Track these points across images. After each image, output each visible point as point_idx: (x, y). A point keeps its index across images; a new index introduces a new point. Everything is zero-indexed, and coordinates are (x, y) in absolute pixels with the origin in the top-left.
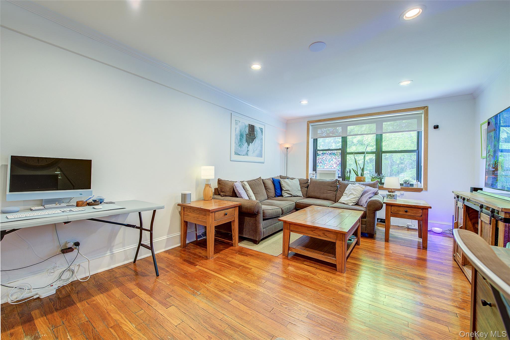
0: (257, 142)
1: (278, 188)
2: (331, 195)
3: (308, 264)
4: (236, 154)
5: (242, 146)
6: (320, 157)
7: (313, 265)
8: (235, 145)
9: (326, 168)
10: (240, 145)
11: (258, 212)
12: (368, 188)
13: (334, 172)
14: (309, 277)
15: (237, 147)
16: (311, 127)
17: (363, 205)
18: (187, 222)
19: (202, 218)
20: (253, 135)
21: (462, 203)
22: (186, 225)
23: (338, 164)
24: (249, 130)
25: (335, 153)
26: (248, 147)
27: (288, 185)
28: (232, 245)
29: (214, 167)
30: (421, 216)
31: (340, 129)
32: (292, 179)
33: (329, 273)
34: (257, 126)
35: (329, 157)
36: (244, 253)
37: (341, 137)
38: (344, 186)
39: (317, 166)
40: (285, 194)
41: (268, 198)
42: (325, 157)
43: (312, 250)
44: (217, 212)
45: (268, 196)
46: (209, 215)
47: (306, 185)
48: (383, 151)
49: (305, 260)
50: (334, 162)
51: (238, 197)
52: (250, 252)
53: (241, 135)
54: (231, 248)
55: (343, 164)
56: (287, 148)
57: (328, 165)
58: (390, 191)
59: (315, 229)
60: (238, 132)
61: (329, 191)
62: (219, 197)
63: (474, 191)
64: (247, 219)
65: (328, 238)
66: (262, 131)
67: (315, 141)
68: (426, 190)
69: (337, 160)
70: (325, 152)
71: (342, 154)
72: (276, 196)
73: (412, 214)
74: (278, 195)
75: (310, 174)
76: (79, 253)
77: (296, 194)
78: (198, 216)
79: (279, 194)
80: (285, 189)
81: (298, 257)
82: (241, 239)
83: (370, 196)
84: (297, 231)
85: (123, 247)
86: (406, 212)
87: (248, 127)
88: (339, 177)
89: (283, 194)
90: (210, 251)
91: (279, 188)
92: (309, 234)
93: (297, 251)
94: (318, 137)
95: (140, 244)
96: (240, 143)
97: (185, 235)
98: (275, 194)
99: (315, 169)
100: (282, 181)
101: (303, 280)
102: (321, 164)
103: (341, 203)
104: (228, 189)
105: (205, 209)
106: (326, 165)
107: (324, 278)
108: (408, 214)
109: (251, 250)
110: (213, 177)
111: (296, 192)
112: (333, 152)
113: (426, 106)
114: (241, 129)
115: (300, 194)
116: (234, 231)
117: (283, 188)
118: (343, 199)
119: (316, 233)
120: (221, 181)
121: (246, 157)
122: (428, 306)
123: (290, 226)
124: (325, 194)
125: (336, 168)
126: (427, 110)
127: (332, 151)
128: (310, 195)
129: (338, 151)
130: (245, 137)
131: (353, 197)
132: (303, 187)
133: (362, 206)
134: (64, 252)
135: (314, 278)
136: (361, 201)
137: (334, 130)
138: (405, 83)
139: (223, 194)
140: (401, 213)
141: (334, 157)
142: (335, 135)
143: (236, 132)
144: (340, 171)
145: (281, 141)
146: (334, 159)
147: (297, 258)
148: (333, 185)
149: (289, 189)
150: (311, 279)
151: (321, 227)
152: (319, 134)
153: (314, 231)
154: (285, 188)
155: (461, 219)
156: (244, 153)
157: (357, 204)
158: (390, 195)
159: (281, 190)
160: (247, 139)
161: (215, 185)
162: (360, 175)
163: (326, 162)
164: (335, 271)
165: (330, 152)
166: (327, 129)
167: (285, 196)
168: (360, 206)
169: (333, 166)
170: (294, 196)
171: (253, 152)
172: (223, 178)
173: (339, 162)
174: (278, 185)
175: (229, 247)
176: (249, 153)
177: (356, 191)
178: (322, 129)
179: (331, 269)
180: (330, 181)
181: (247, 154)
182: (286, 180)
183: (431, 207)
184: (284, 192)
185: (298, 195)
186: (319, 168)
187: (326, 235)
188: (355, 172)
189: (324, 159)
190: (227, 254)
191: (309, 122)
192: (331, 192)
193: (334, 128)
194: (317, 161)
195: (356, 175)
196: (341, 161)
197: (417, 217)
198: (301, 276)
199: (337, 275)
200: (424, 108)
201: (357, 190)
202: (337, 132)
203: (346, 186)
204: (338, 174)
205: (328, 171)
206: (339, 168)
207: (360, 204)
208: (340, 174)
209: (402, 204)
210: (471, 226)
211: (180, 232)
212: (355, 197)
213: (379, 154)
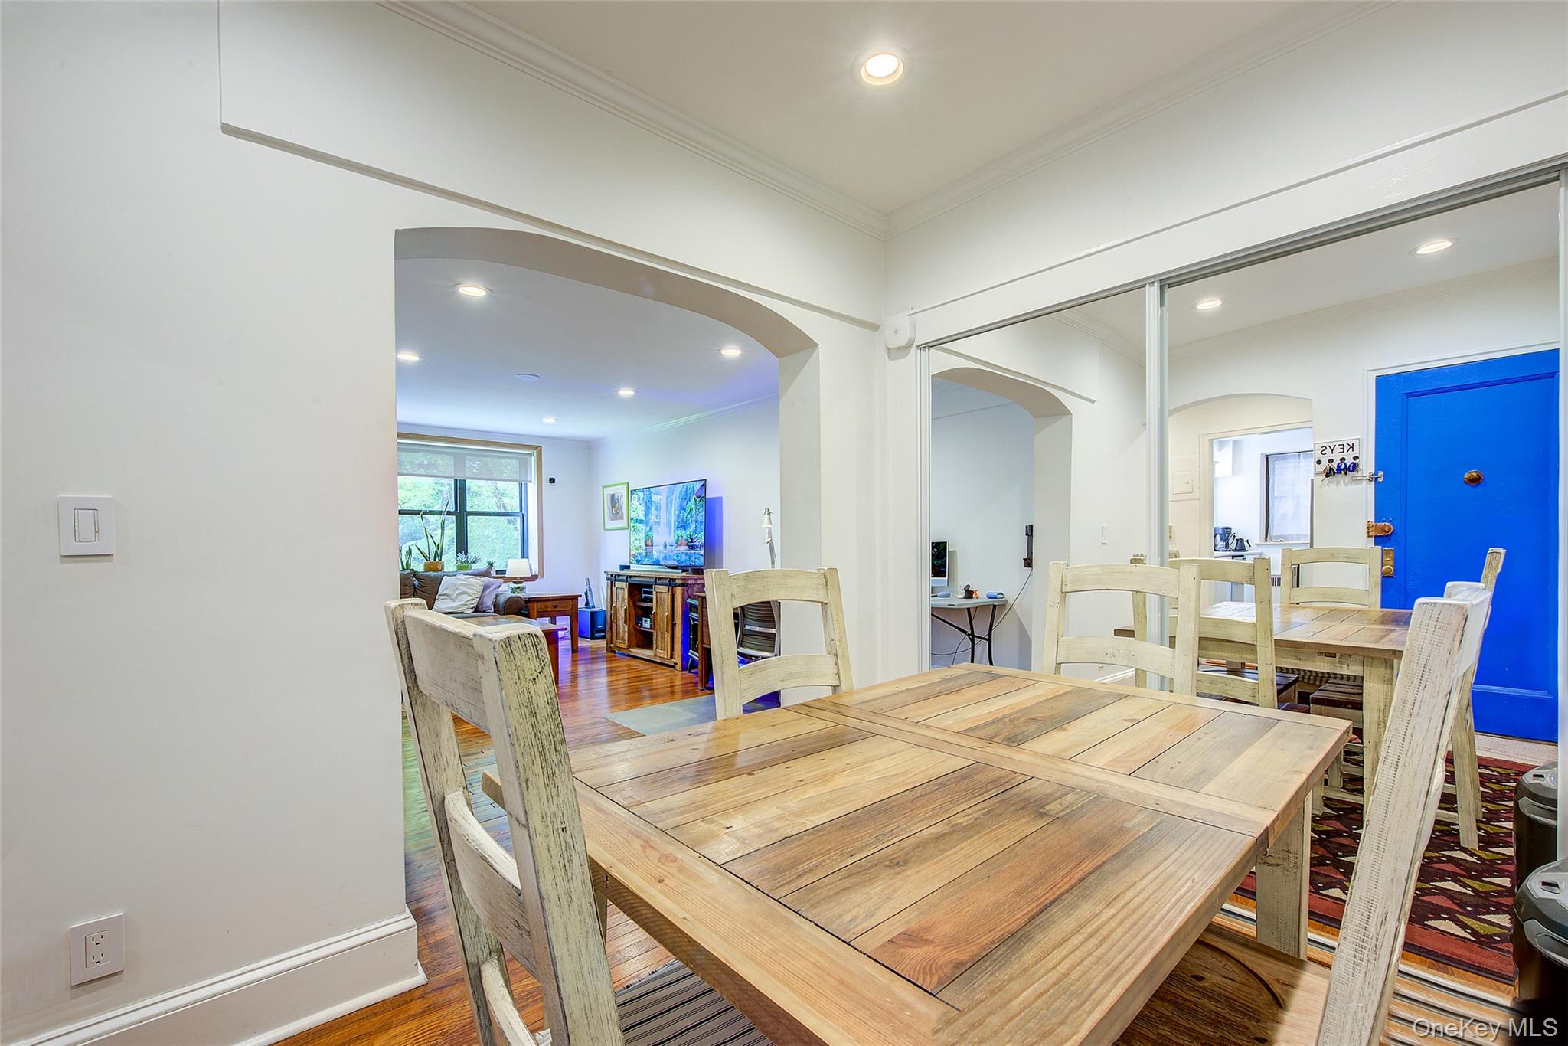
12: (486, 579)
21: (624, 582)
30: (572, 609)
38: (432, 581)
58: (517, 580)
68: (543, 577)
73: (562, 609)
83: (496, 593)
86: (555, 607)
108: (557, 609)
113: (540, 446)
118: (443, 605)
126: (541, 450)
131: (468, 599)
133: (484, 611)
136: (482, 605)
140: (549, 610)
155: (623, 600)
157: (476, 611)
158: (519, 588)
162: (432, 561)
188: (422, 553)
195: (426, 558)
197: (567, 612)
201: (469, 586)
203: (438, 582)
209: (550, 597)
212: (471, 598)
213: (461, 514)
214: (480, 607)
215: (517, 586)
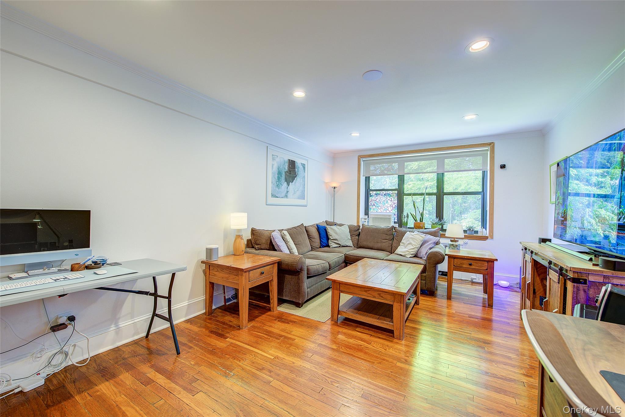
0: (298, 180)
1: (324, 237)
2: (386, 244)
3: (361, 331)
4: (273, 196)
5: (281, 186)
6: (373, 198)
7: (367, 331)
8: (272, 185)
9: (380, 211)
10: (277, 186)
11: (301, 269)
12: (429, 237)
13: (389, 216)
14: (363, 346)
15: (275, 188)
16: (362, 163)
17: (423, 257)
18: (214, 283)
19: (233, 279)
20: (294, 173)
21: (530, 257)
22: (212, 287)
23: (393, 207)
24: (289, 166)
25: (391, 194)
26: (287, 188)
27: (336, 233)
28: (269, 310)
29: (247, 213)
30: (487, 270)
31: (396, 166)
32: (341, 225)
33: (386, 341)
34: (299, 162)
35: (383, 198)
36: (285, 319)
37: (398, 175)
38: (401, 234)
39: (370, 209)
40: (332, 244)
41: (312, 249)
42: (378, 198)
43: (365, 313)
44: (252, 271)
45: (311, 247)
46: (242, 276)
47: (357, 233)
48: (445, 192)
49: (358, 326)
50: (390, 205)
51: (275, 250)
52: (291, 318)
53: (279, 173)
54: (269, 313)
55: (400, 207)
56: (334, 187)
57: (383, 208)
58: (454, 240)
59: (369, 289)
60: (275, 169)
61: (383, 240)
62: (253, 250)
63: (542, 242)
64: (288, 277)
65: (385, 300)
66: (304, 168)
67: (368, 179)
68: (492, 238)
69: (393, 202)
70: (378, 192)
71: (399, 195)
72: (321, 247)
73: (477, 268)
74: (324, 246)
75: (361, 218)
76: (75, 330)
77: (345, 244)
78: (227, 276)
79: (325, 243)
80: (332, 238)
81: (348, 322)
82: (281, 301)
83: (430, 246)
84: (349, 291)
85: (132, 318)
86: (470, 265)
87: (287, 163)
88: (395, 222)
89: (330, 244)
90: (243, 319)
91: (326, 237)
92: (362, 295)
93: (348, 316)
94: (371, 174)
95: (155, 314)
96: (277, 183)
97: (211, 300)
98: (320, 243)
99: (367, 213)
100: (328, 228)
101: (356, 351)
102: (374, 207)
103: (398, 254)
104: (264, 241)
105: (237, 268)
106: (380, 208)
107: (380, 347)
108: (473, 267)
109: (293, 315)
110: (246, 227)
111: (345, 241)
112: (388, 192)
113: (493, 143)
114: (280, 166)
115: (350, 243)
116: (271, 293)
117: (330, 237)
118: (400, 250)
119: (370, 294)
120: (255, 230)
121: (285, 199)
122: (494, 376)
123: (340, 286)
124: (379, 244)
125: (392, 212)
126: (494, 146)
127: (386, 192)
128: (361, 245)
129: (394, 191)
130: (284, 175)
131: (411, 248)
132: (353, 236)
133: (421, 258)
134: (54, 330)
135: (369, 348)
136: (420, 253)
137: (389, 166)
138: (470, 117)
139: (258, 247)
140: (464, 266)
141: (389, 199)
142: (390, 173)
143: (273, 170)
144: (396, 215)
145: (327, 179)
146: (389, 201)
147: (348, 324)
148: (388, 233)
149: (337, 238)
150: (365, 349)
151: (376, 288)
152: (372, 170)
153: (368, 292)
154: (333, 236)
155: (529, 274)
156: (283, 194)
157: (416, 256)
158: (453, 245)
159: (328, 239)
160: (287, 177)
161: (248, 236)
162: (419, 221)
163: (380, 205)
164: (392, 338)
165: (384, 192)
166: (381, 165)
167: (333, 246)
168: (419, 258)
169: (388, 209)
170: (343, 246)
171: (294, 194)
172: (257, 227)
173: (395, 204)
174: (323, 233)
175: (266, 313)
176: (289, 196)
177: (414, 240)
178: (376, 165)
179: (388, 335)
180: (385, 228)
181: (286, 196)
182: (334, 227)
183: (497, 260)
184: (331, 242)
185: (347, 244)
186: (372, 211)
187: (382, 297)
188: (413, 217)
189: (378, 201)
190: (264, 321)
191: (360, 157)
192: (386, 241)
193: (389, 164)
194: (370, 204)
195: (415, 220)
196: (397, 203)
197: (482, 271)
198: (354, 346)
199: (395, 343)
200: (490, 144)
201: (416, 240)
202: (393, 169)
203: (403, 234)
204: (394, 218)
205: (382, 215)
206: (395, 212)
207: (419, 255)
208: (396, 219)
209: (466, 256)
210: (539, 282)
211: (205, 296)
212: (413, 247)
213: (440, 195)
214: (419, 254)
215: (452, 243)
